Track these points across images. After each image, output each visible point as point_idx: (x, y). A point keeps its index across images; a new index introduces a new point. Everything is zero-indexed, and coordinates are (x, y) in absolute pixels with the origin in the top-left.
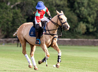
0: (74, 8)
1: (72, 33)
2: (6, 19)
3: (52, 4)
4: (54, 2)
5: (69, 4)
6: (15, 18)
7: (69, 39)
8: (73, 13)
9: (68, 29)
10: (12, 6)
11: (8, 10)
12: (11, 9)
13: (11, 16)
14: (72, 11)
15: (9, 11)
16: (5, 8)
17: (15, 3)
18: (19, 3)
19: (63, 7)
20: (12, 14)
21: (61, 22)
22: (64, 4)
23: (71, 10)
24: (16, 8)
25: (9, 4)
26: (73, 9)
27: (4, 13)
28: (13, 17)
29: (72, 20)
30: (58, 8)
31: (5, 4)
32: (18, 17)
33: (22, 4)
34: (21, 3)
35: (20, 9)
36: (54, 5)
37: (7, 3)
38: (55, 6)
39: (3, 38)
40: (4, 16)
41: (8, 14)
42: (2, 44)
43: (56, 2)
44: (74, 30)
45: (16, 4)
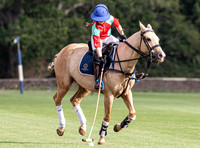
0: (195, 15)
1: (189, 66)
2: (53, 39)
3: (149, 7)
4: (152, 3)
5: (182, 7)
6: (72, 35)
7: (184, 79)
8: (192, 26)
9: (162, 60)
10: (67, 12)
11: (60, 18)
12: (65, 17)
13: (65, 32)
14: (189, 21)
15: (62, 21)
16: (53, 16)
17: (72, 5)
18: (80, 4)
19: (170, 13)
20: (66, 28)
21: (148, 46)
22: (173, 8)
23: (187, 19)
24: (76, 15)
25: (60, 6)
26: (192, 17)
27: (51, 26)
28: (68, 33)
29: (189, 40)
30: (161, 14)
31: (53, 7)
32: (81, 34)
33: (87, 7)
34: (85, 5)
35: (82, 17)
36: (153, 8)
37: (57, 6)
38: (155, 11)
39: (48, 77)
40: (50, 31)
41: (58, 27)
42: (46, 89)
43: (155, 3)
44: (194, 61)
45: (76, 6)
